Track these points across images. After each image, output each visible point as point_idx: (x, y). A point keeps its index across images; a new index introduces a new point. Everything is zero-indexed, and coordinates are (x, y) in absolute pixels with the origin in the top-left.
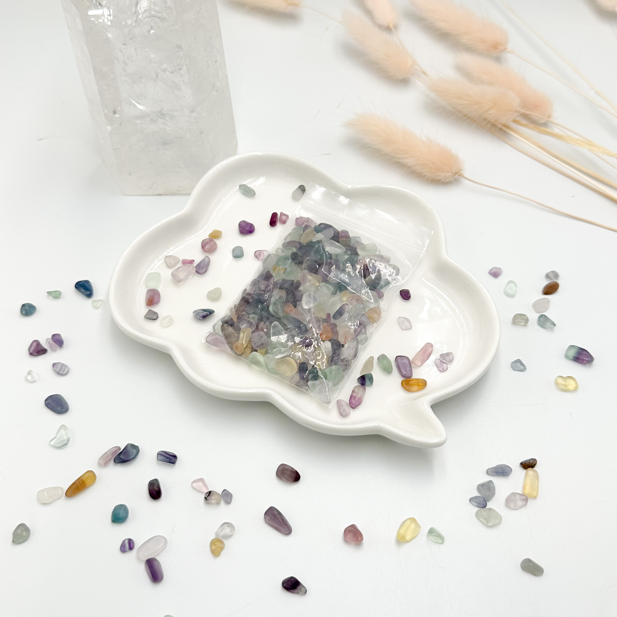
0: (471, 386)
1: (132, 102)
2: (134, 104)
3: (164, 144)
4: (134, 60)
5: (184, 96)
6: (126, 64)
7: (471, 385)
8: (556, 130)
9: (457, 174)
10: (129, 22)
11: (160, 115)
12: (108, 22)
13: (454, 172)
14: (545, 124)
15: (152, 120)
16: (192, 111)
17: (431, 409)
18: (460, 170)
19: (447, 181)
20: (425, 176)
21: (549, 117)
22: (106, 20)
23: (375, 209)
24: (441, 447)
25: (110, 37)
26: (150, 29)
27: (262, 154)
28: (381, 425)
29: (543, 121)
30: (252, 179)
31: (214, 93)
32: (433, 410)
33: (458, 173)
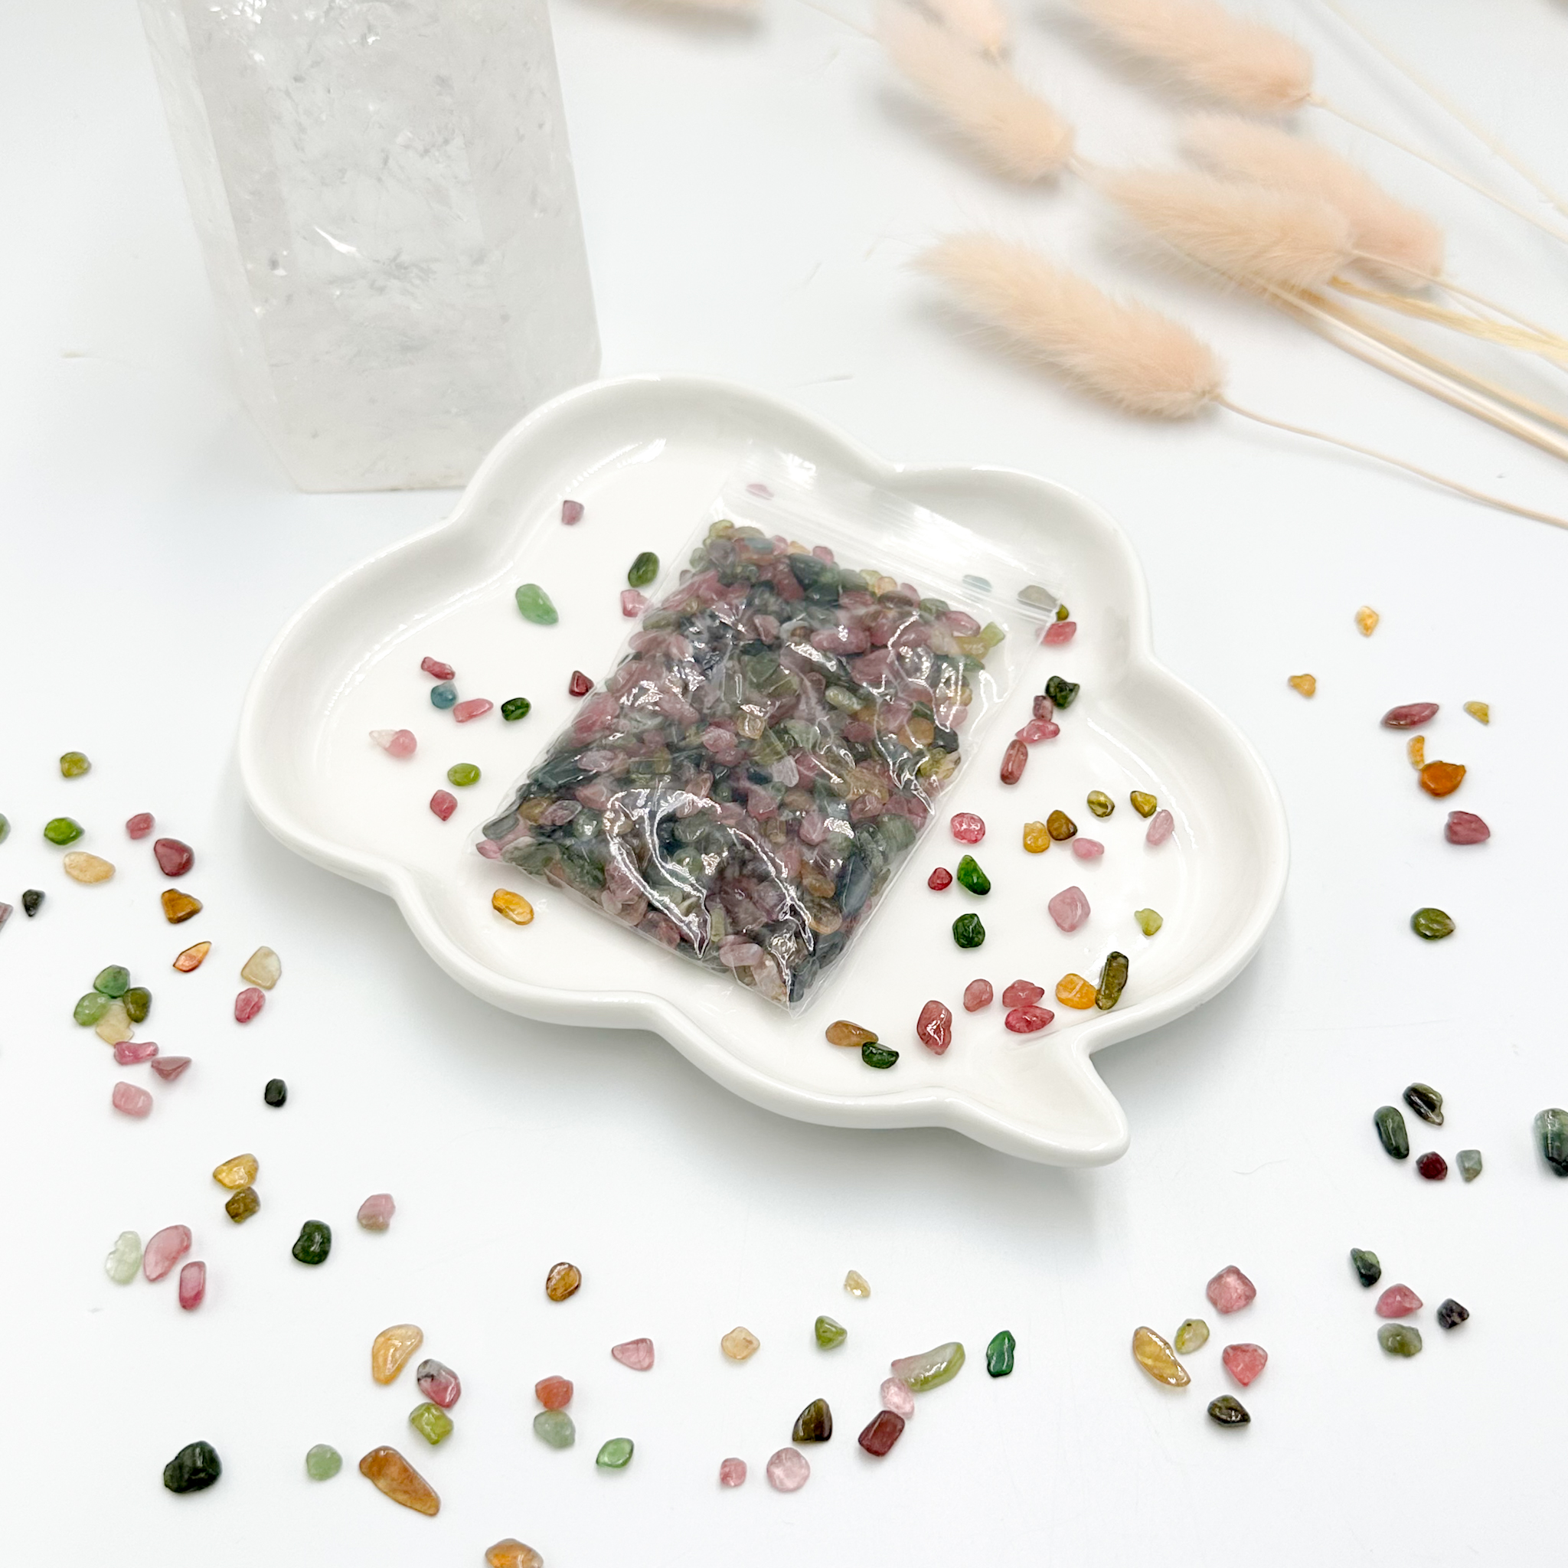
1: (320, 235)
2: (324, 238)
3: (406, 349)
4: (324, 118)
5: (459, 217)
6: (302, 129)
8: (1455, 306)
9: (1208, 396)
10: (310, 15)
11: (394, 267)
12: (253, 15)
13: (1199, 389)
14: (1425, 293)
15: (372, 286)
16: (479, 260)
17: (1091, 1062)
18: (1215, 386)
19: (1181, 413)
20: (1120, 401)
21: (1436, 271)
22: (249, 11)
24: (1116, 1164)
25: (261, 61)
26: (367, 32)
27: (659, 380)
28: (948, 1100)
29: (1419, 284)
30: (633, 446)
31: (536, 215)
32: (1095, 1066)
33: (1210, 392)
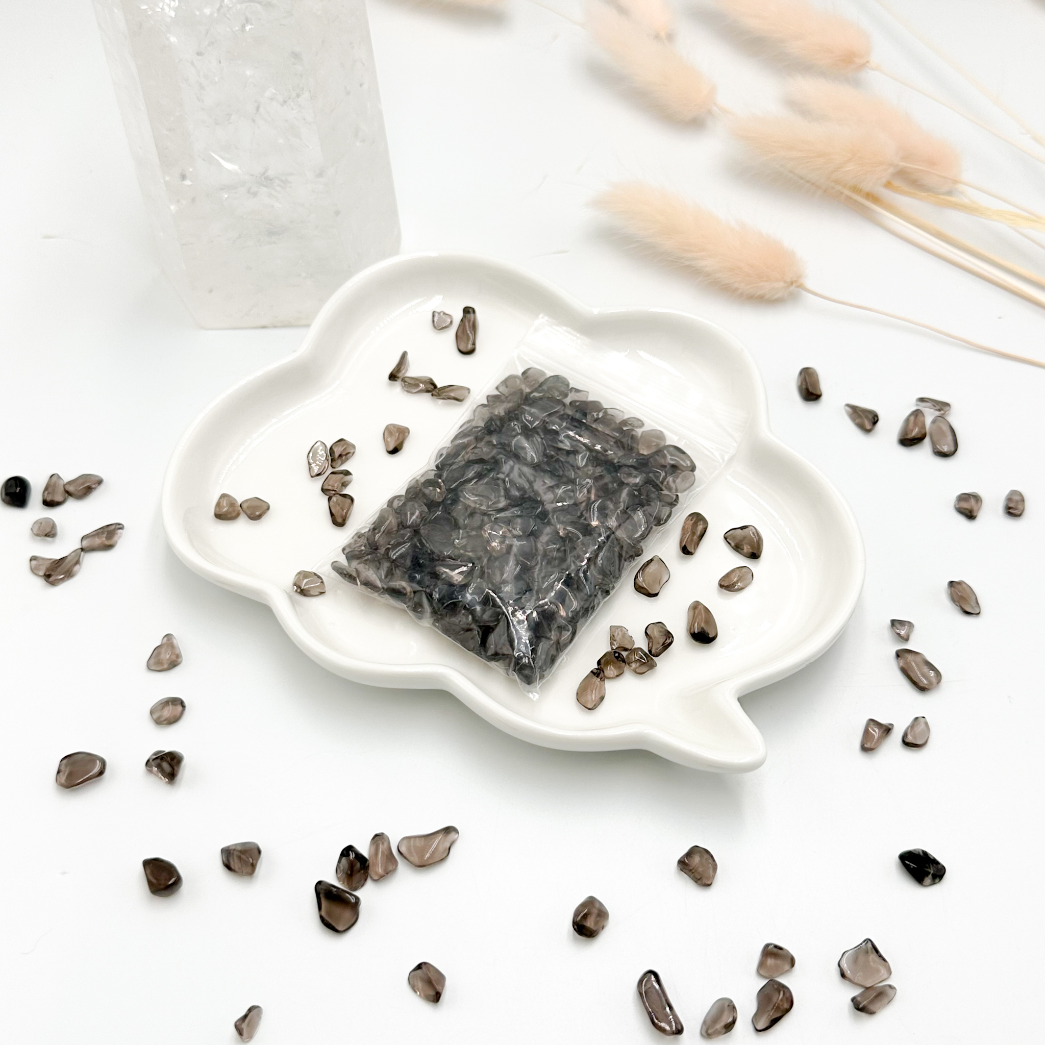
0: (811, 664)
1: (214, 157)
2: (216, 159)
3: (271, 233)
4: (217, 80)
5: (307, 146)
6: (202, 87)
7: (812, 661)
9: (794, 285)
10: (208, 11)
11: (263, 179)
12: (169, 12)
13: (789, 280)
15: (249, 192)
16: (320, 175)
17: (738, 704)
18: (800, 277)
19: (776, 297)
20: (736, 290)
22: (166, 8)
23: (638, 351)
24: (757, 771)
25: (175, 42)
26: (245, 23)
28: (645, 731)
30: (420, 300)
31: (358, 144)
32: (741, 706)
33: (796, 281)
